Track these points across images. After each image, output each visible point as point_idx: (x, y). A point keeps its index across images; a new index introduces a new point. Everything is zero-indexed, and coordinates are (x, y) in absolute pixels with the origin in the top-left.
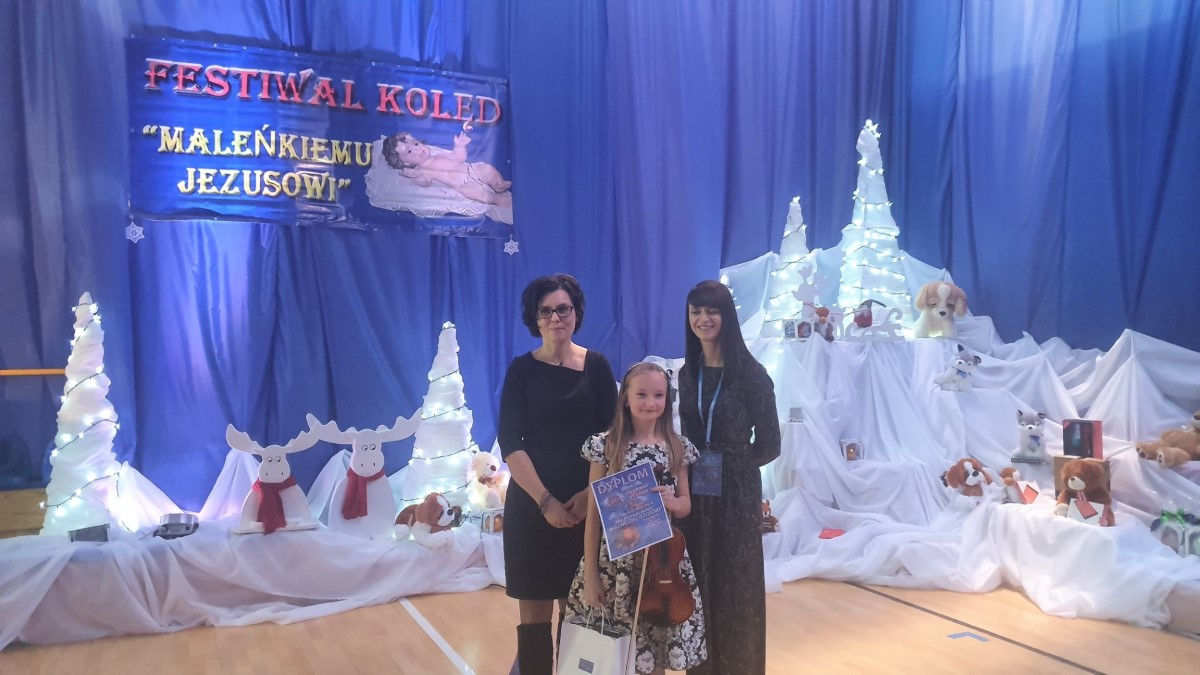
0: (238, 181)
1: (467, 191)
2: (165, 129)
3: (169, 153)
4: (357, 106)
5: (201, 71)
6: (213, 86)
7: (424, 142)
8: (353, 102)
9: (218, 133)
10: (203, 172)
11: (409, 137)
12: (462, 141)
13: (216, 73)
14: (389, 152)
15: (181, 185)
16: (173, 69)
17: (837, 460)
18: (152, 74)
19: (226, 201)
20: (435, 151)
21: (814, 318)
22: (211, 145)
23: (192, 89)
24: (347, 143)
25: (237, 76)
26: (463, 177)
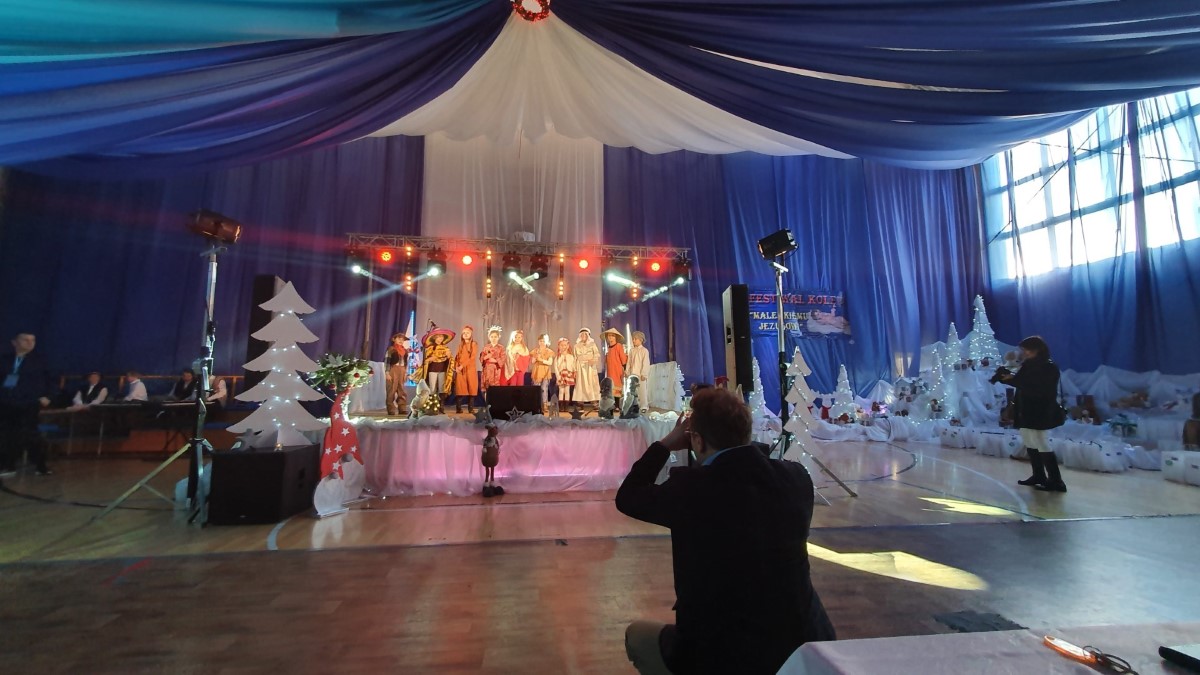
0: (774, 326)
1: (836, 325)
2: (756, 313)
3: (756, 319)
4: (803, 302)
5: (762, 297)
6: (766, 300)
7: (822, 312)
9: (767, 313)
10: (765, 324)
11: (818, 310)
12: (833, 310)
13: (766, 297)
14: (813, 315)
15: (760, 328)
16: (756, 297)
17: (984, 409)
19: (771, 331)
20: (826, 314)
21: (967, 363)
22: (766, 316)
23: (761, 301)
24: (801, 313)
25: (771, 297)
26: (835, 321)
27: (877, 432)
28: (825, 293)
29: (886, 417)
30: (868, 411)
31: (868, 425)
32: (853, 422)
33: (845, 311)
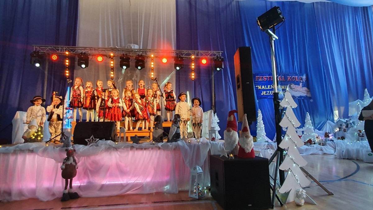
0: (269, 93)
1: (303, 92)
2: (259, 86)
3: (260, 89)
4: (285, 80)
5: (263, 77)
6: (265, 79)
7: (295, 85)
8: (284, 79)
9: (266, 86)
10: (264, 92)
11: (293, 84)
12: (301, 84)
13: (265, 77)
14: (290, 87)
15: (262, 94)
16: (259, 77)
18: (256, 78)
19: (268, 96)
20: (297, 86)
22: (265, 88)
23: (262, 80)
24: (284, 86)
25: (268, 77)
26: (302, 90)
27: (329, 149)
28: (296, 75)
29: (333, 141)
30: (322, 138)
31: (323, 145)
32: (315, 144)
33: (308, 84)
